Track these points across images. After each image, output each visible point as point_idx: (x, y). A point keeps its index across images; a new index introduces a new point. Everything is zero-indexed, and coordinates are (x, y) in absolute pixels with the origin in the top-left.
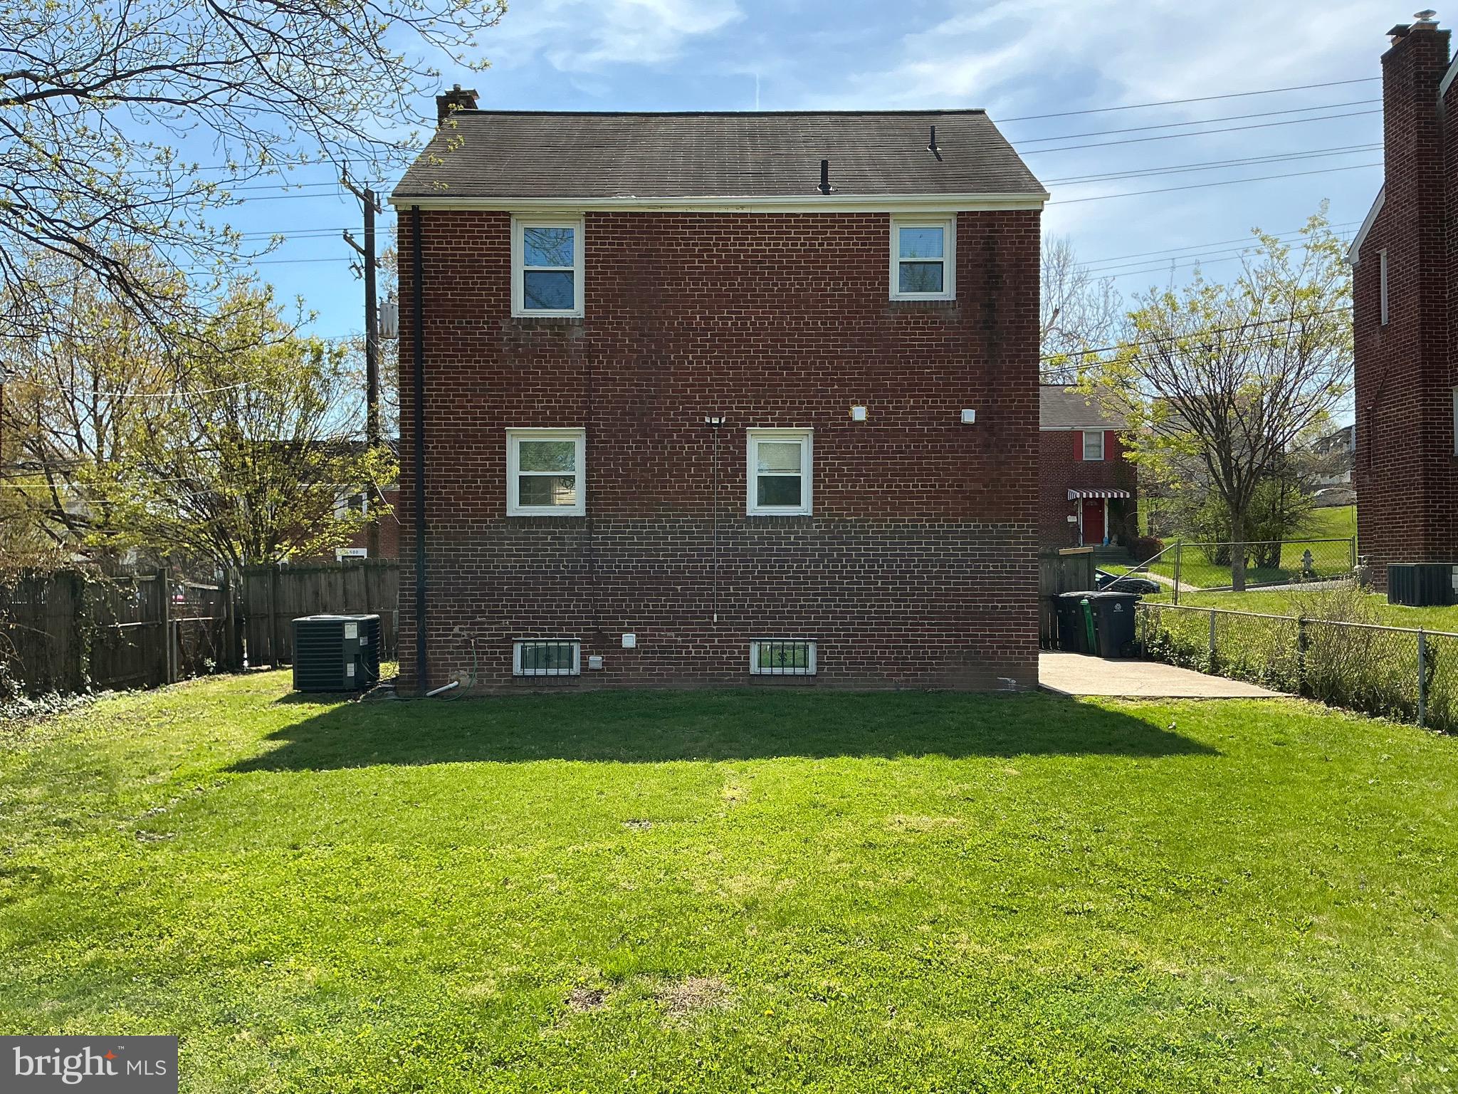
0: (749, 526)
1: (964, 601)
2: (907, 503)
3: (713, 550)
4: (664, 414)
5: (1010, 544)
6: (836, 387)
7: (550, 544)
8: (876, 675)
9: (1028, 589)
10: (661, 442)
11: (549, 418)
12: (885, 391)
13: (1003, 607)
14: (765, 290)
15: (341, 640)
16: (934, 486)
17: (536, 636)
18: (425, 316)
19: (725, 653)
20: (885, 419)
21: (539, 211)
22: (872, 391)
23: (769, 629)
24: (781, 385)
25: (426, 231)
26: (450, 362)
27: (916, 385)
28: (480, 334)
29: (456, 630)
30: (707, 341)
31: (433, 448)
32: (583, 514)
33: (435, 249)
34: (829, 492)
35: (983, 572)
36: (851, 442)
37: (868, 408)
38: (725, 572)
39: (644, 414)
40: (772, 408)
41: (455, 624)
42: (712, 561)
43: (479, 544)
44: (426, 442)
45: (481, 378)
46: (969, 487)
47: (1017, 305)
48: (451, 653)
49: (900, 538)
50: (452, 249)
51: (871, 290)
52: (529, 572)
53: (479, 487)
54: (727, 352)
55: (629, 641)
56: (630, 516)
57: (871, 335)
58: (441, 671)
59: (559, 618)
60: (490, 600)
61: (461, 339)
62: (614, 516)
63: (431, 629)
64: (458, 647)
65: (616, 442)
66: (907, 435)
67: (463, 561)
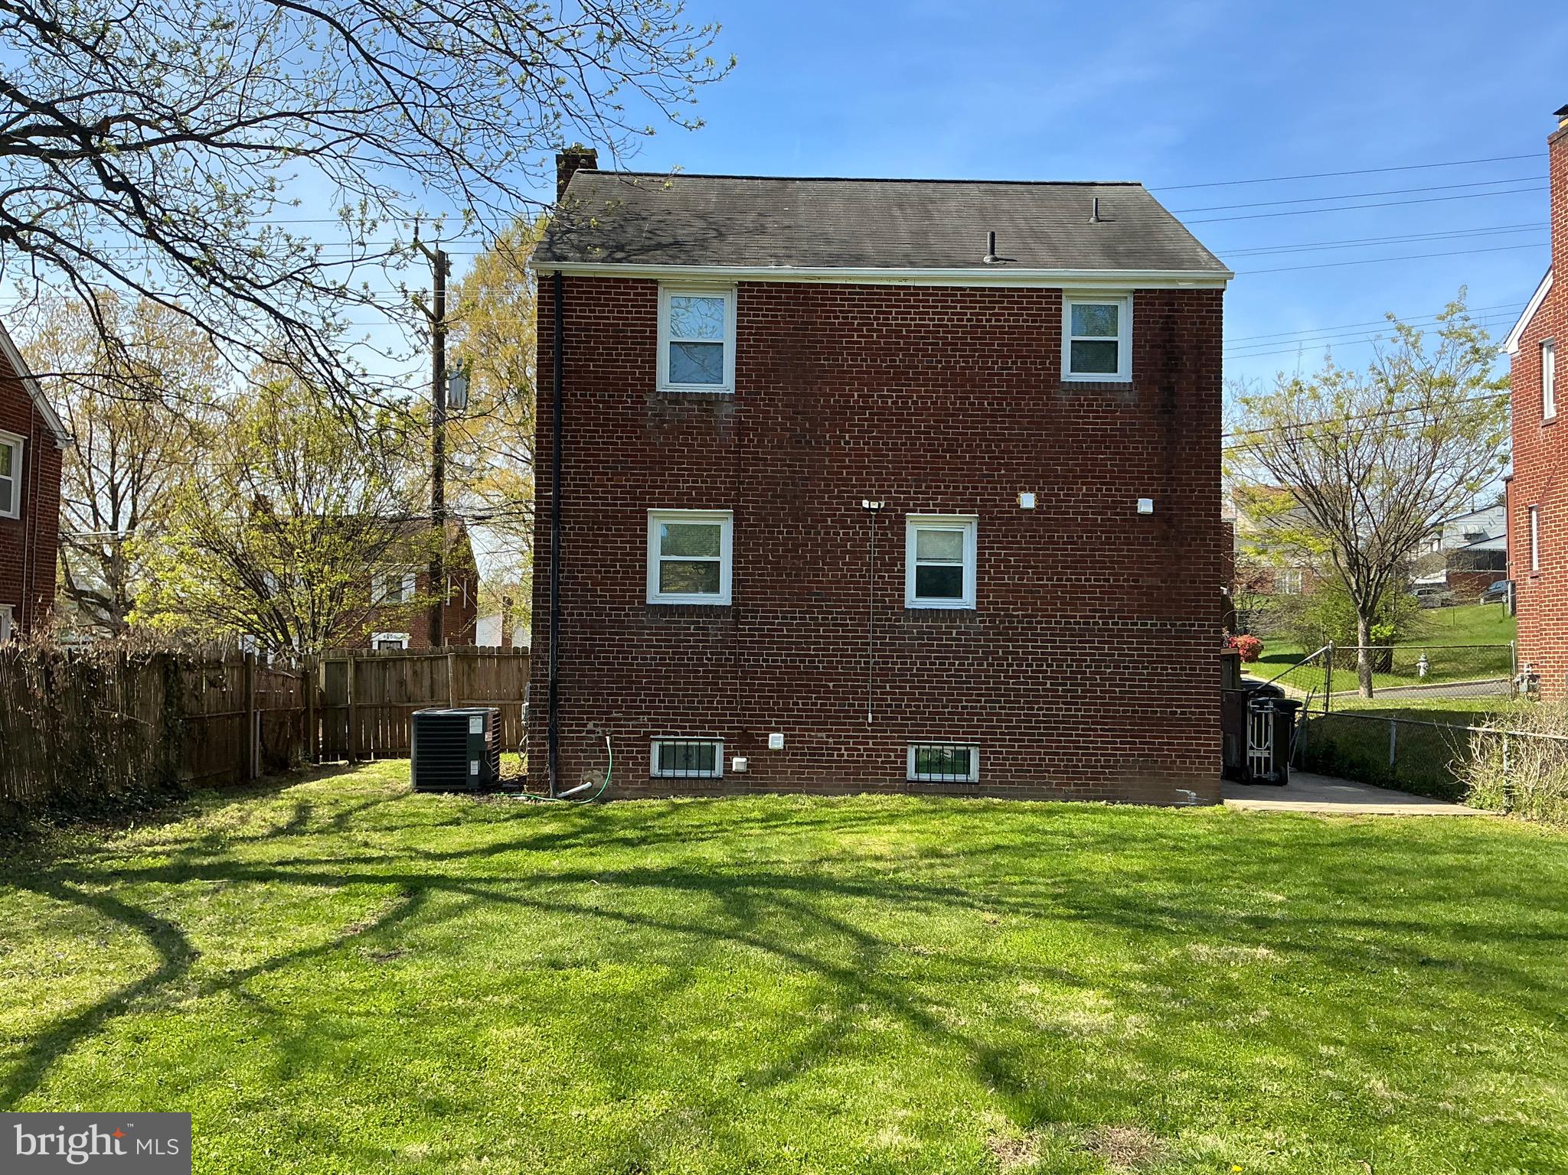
0: (907, 619)
1: (1140, 705)
2: (1079, 598)
3: (868, 644)
4: (818, 497)
5: (1189, 644)
6: (1003, 472)
7: (692, 635)
8: (1045, 784)
9: (1209, 694)
10: (815, 527)
11: (694, 500)
12: (1056, 477)
13: (1182, 713)
14: (928, 368)
15: (465, 735)
16: (1108, 580)
17: (676, 734)
18: (564, 389)
19: (880, 756)
20: (1056, 507)
21: (689, 280)
22: (1042, 477)
23: (928, 732)
24: (944, 469)
25: (569, 298)
26: (590, 437)
27: (1090, 471)
28: (623, 408)
29: (590, 726)
30: (866, 420)
31: (570, 529)
32: (730, 603)
33: (578, 317)
34: (995, 585)
35: (1161, 675)
36: (1019, 531)
37: (1038, 495)
38: (881, 669)
39: (795, 497)
40: (933, 493)
41: (589, 719)
42: (868, 656)
43: (617, 634)
44: (561, 522)
45: (623, 456)
46: (1146, 582)
47: (1199, 389)
48: (585, 751)
49: (1071, 636)
50: (596, 318)
51: (1042, 369)
52: (669, 665)
53: (618, 572)
54: (886, 432)
55: (776, 741)
56: (780, 606)
57: (1043, 417)
58: (573, 770)
59: (701, 715)
60: (627, 695)
61: (603, 413)
62: (762, 606)
63: (563, 725)
64: (593, 745)
65: (766, 526)
66: (1079, 525)
67: (599, 652)
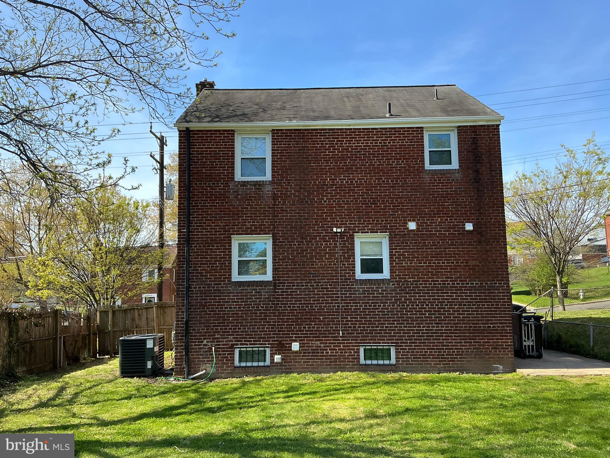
0: (357, 284)
1: (473, 324)
2: (439, 272)
3: (339, 297)
4: (312, 228)
5: (495, 293)
6: (400, 213)
7: (254, 295)
8: (428, 364)
9: (506, 317)
10: (311, 242)
11: (253, 231)
12: (425, 214)
13: (493, 327)
14: (362, 165)
15: (144, 349)
16: (453, 263)
17: (247, 345)
18: (192, 181)
19: (346, 353)
20: (426, 228)
21: (249, 129)
22: (418, 214)
23: (369, 340)
24: (371, 212)
25: (193, 140)
26: (204, 203)
27: (441, 211)
28: (219, 189)
29: (205, 342)
30: (334, 190)
31: (194, 247)
32: (271, 279)
33: (197, 148)
34: (398, 267)
35: (482, 308)
36: (409, 240)
37: (417, 223)
38: (345, 309)
39: (302, 228)
40: (367, 224)
41: (204, 339)
42: (339, 303)
43: (217, 296)
44: (191, 244)
45: (219, 211)
46: (472, 263)
47: (491, 171)
48: (202, 355)
49: (437, 290)
50: (206, 148)
51: (416, 164)
52: (243, 311)
53: (218, 267)
54: (344, 196)
55: (295, 347)
56: (296, 280)
57: (417, 186)
58: (197, 364)
59: (259, 335)
60: (222, 326)
61: (209, 192)
62: (287, 280)
63: (192, 342)
64: (206, 352)
65: (288, 242)
66: (438, 237)
67: (209, 305)
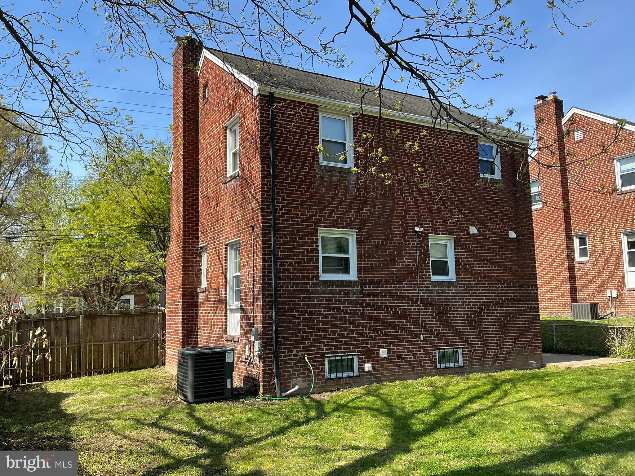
0: (432, 287)
1: (516, 324)
2: (492, 276)
3: (418, 299)
4: (393, 225)
5: (529, 296)
6: (463, 216)
7: (342, 297)
8: (487, 364)
10: (393, 240)
11: (340, 224)
12: (481, 219)
13: (529, 327)
15: (223, 364)
16: (502, 267)
17: (337, 353)
18: (275, 159)
19: (425, 357)
20: (483, 234)
21: (333, 108)
22: (477, 219)
23: (444, 343)
24: (442, 214)
26: (289, 187)
27: (492, 218)
28: (304, 172)
30: (411, 188)
31: (281, 238)
32: (356, 279)
33: (281, 120)
34: (464, 269)
35: (522, 310)
36: (470, 244)
37: (477, 228)
38: (424, 312)
39: (384, 224)
40: (439, 225)
41: (294, 348)
42: (418, 306)
43: (306, 297)
44: (276, 233)
45: (305, 198)
46: (514, 268)
48: (292, 367)
49: (492, 293)
51: (474, 171)
52: (332, 314)
53: (305, 263)
55: (383, 353)
56: (381, 280)
57: (475, 192)
58: (287, 379)
59: (348, 341)
60: (313, 332)
61: (295, 174)
62: (373, 280)
63: (281, 352)
64: (296, 363)
65: (373, 239)
66: (491, 242)
67: (298, 308)
